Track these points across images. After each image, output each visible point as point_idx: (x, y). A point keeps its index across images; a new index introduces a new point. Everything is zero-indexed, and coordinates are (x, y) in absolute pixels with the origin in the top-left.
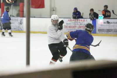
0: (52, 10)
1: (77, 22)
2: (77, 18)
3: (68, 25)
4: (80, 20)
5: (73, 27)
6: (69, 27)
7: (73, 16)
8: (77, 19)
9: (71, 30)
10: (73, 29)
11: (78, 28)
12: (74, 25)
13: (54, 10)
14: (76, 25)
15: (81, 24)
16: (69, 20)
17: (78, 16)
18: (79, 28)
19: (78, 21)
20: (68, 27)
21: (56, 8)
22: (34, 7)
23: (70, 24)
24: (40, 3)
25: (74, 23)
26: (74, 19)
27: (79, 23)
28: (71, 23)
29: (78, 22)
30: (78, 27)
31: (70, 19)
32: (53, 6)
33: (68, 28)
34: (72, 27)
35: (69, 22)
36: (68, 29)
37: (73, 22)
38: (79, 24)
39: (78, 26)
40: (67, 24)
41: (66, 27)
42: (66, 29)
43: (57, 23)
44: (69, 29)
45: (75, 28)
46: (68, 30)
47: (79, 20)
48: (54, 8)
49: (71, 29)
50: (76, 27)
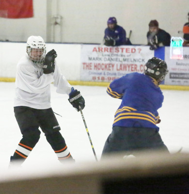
0: (53, 22)
1: (115, 53)
2: (115, 43)
3: (93, 62)
4: (122, 49)
5: (106, 67)
6: (95, 66)
7: (105, 37)
8: (115, 48)
9: (101, 74)
10: (106, 72)
11: (117, 70)
12: (108, 62)
13: (56, 23)
14: (113, 62)
15: (125, 60)
16: (95, 48)
17: (118, 38)
18: (121, 69)
19: (118, 51)
20: (93, 67)
21: (62, 18)
22: (6, 14)
23: (97, 59)
24: (21, 4)
25: (107, 57)
26: (109, 47)
27: (122, 56)
28: (100, 57)
29: (117, 55)
30: (119, 68)
31: (97, 46)
32: (54, 13)
33: (93, 70)
34: (103, 67)
35: (95, 55)
36: (91, 71)
37: (106, 53)
38: (121, 59)
39: (119, 63)
40: (90, 59)
41: (87, 66)
42: (88, 71)
43: (40, 56)
44: (95, 71)
45: (111, 68)
46: (93, 75)
47: (120, 50)
48: (57, 18)
49: (101, 71)
50: (113, 66)
